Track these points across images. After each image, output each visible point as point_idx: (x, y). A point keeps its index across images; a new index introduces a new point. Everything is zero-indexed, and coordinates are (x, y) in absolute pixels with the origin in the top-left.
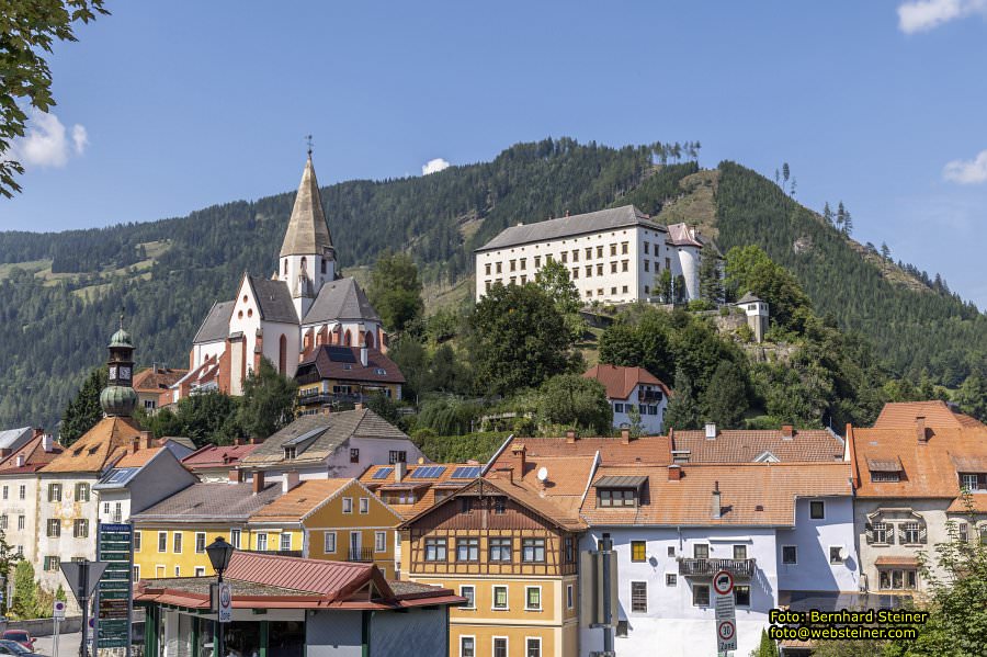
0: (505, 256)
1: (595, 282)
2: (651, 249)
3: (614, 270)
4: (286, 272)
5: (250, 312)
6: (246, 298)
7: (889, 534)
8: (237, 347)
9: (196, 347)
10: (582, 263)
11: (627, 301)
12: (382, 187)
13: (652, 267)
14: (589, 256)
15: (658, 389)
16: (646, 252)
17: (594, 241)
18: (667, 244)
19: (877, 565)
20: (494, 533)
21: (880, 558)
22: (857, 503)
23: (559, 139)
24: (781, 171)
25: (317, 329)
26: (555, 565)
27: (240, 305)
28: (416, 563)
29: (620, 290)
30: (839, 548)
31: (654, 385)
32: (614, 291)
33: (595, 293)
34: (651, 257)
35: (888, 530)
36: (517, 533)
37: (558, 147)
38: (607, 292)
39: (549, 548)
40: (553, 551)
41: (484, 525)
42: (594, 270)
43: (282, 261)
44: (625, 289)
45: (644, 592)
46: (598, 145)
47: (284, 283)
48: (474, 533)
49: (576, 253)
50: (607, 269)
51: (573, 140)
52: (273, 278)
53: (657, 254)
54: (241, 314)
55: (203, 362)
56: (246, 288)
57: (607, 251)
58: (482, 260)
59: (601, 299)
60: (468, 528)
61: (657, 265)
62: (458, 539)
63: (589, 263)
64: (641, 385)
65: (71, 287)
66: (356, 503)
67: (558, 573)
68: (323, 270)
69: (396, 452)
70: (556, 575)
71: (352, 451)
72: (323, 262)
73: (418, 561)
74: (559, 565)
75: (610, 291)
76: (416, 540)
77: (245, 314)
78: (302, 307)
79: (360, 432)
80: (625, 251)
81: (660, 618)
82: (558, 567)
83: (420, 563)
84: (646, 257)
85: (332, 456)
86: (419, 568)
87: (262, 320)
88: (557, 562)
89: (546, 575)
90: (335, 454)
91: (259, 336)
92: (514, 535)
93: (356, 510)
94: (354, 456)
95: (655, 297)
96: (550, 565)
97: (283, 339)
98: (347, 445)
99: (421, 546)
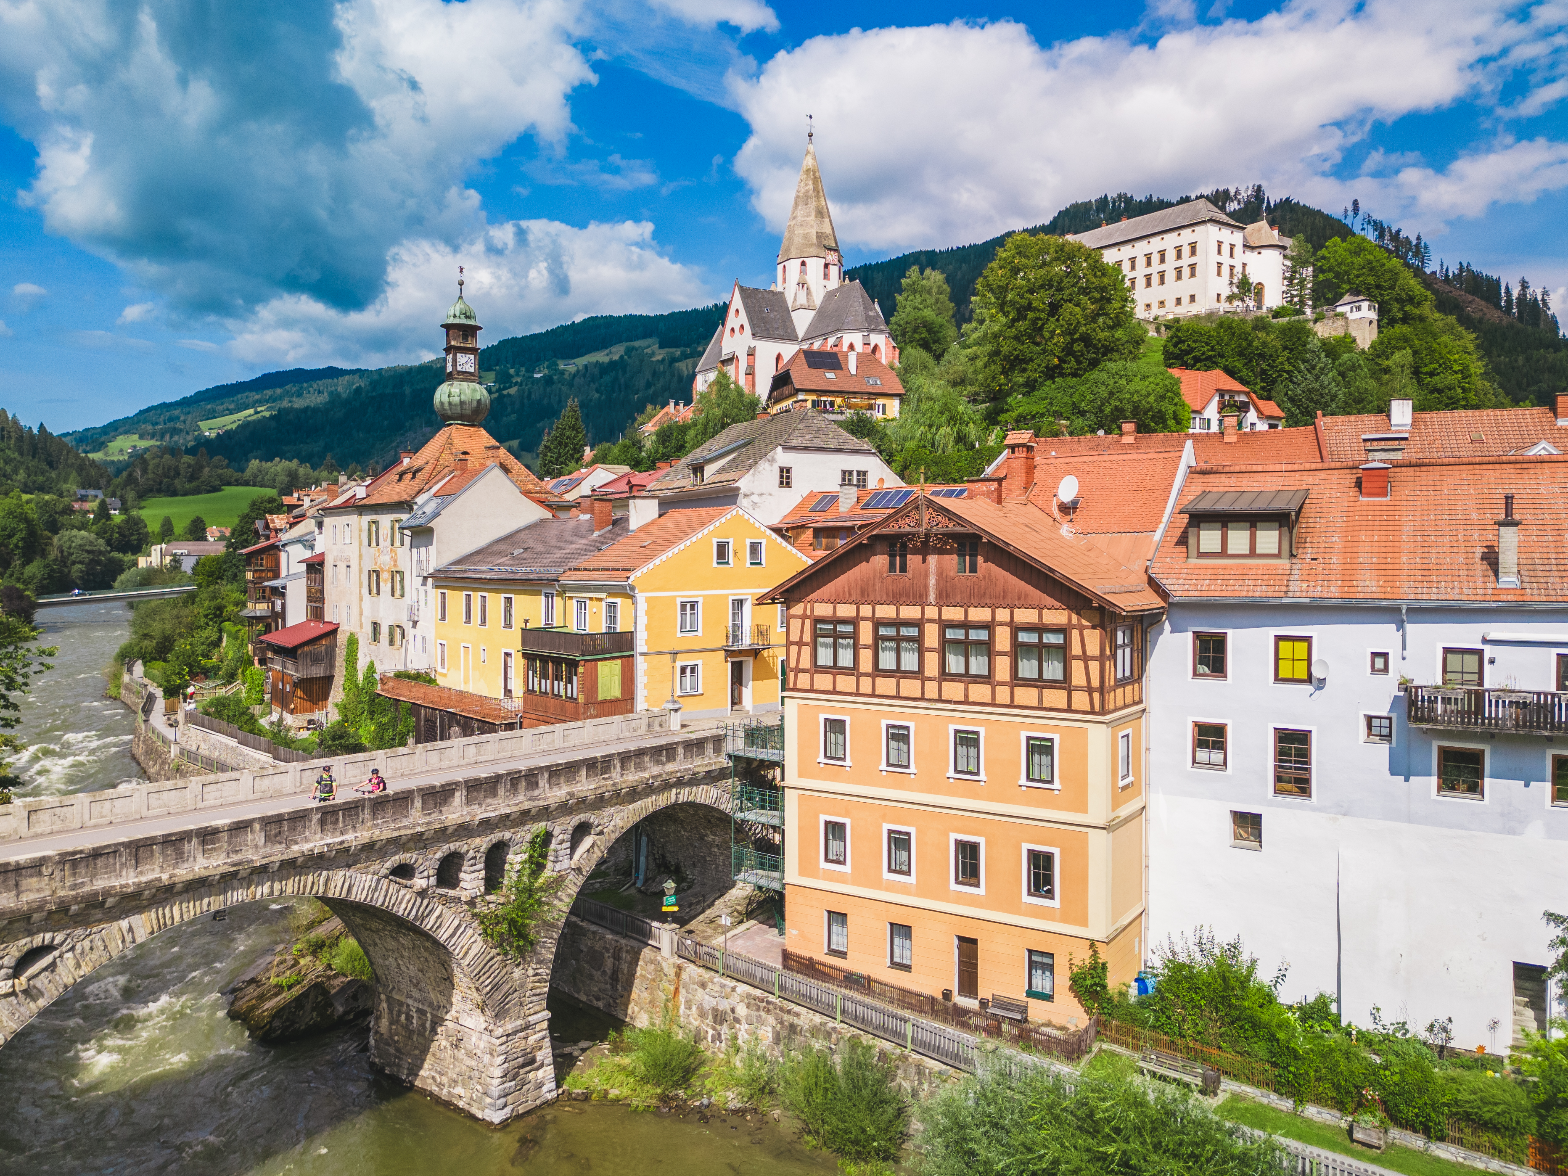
1: (1156, 293)
2: (1226, 249)
3: (1179, 276)
4: (784, 281)
5: (742, 328)
6: (736, 311)
8: (730, 370)
9: (698, 377)
10: (1141, 270)
11: (1194, 313)
13: (1225, 270)
14: (1149, 263)
15: (1243, 398)
16: (1219, 252)
17: (1156, 244)
18: (1244, 244)
20: (953, 614)
23: (1115, 196)
24: (1350, 208)
26: (1090, 690)
27: (733, 321)
28: (798, 670)
29: (1185, 300)
31: (1239, 393)
32: (1179, 301)
33: (1155, 306)
34: (1225, 259)
36: (1003, 615)
37: (1114, 202)
38: (1170, 303)
39: (1076, 650)
40: (1085, 658)
41: (932, 597)
42: (1155, 280)
44: (1192, 298)
45: (1304, 755)
46: (1154, 199)
47: (783, 293)
48: (910, 612)
49: (1133, 260)
50: (1170, 276)
52: (771, 289)
53: (1232, 255)
54: (733, 329)
56: (737, 300)
57: (1171, 255)
59: (1161, 312)
60: (896, 599)
61: (1232, 268)
62: (878, 624)
63: (1149, 270)
64: (1222, 393)
65: (674, 360)
66: (739, 547)
67: (1097, 709)
68: (826, 276)
69: (850, 472)
70: (1093, 712)
71: (782, 470)
72: (826, 266)
73: (801, 666)
74: (1102, 690)
75: (1174, 301)
76: (796, 624)
77: (737, 329)
78: (802, 321)
79: (794, 442)
80: (1193, 253)
81: (1345, 815)
82: (1096, 696)
83: (803, 671)
84: (1220, 259)
85: (748, 477)
86: (804, 680)
87: (753, 335)
88: (1095, 683)
89: (1069, 710)
90: (753, 475)
91: (751, 353)
92: (998, 618)
93: (740, 558)
94: (785, 477)
95: (1227, 305)
96: (1079, 689)
97: (779, 357)
98: (772, 461)
99: (807, 638)
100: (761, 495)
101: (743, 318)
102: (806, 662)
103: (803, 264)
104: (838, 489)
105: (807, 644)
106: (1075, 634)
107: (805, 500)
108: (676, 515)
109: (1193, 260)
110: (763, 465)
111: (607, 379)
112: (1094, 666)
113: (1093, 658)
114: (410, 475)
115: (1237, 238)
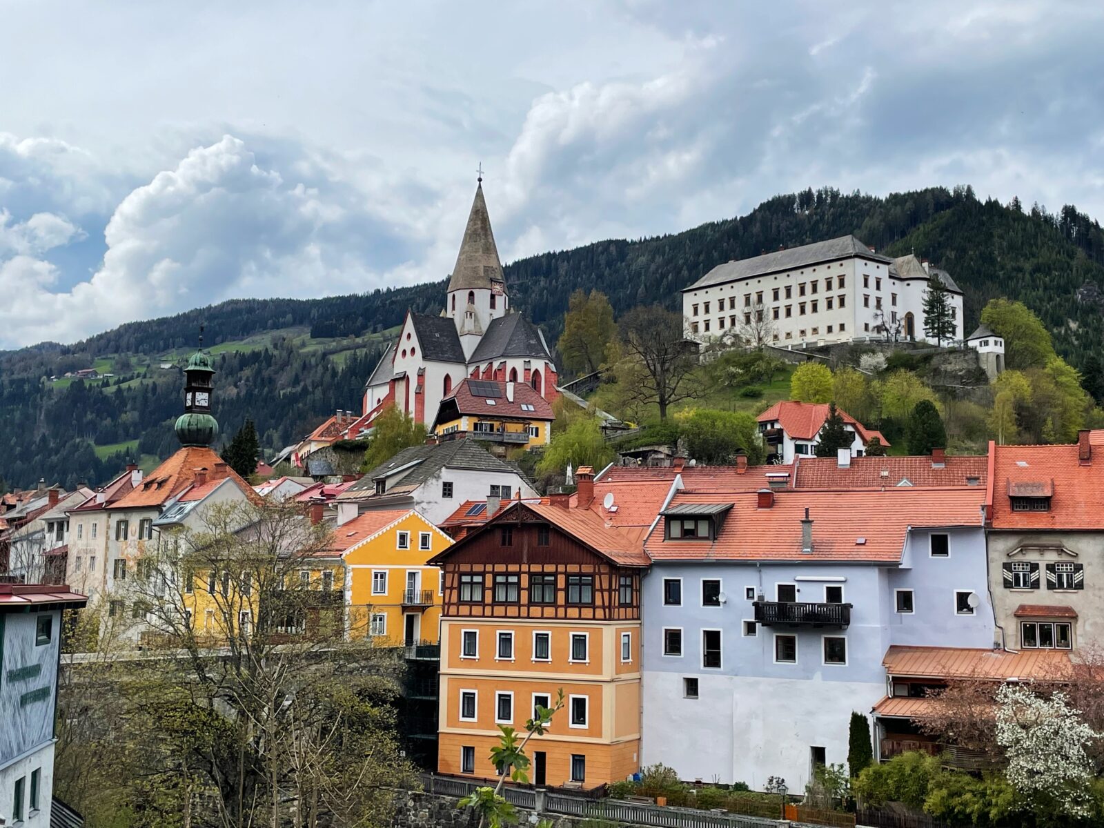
0: (714, 296)
1: (809, 320)
2: (872, 283)
3: (830, 306)
4: (454, 308)
5: (413, 350)
6: (409, 336)
7: (1034, 576)
8: (400, 389)
9: (369, 391)
10: (795, 300)
11: (844, 340)
12: (637, 246)
13: (872, 301)
14: (802, 292)
16: (866, 285)
17: (808, 276)
18: (890, 277)
19: (1017, 616)
20: (536, 568)
21: (1022, 608)
22: (991, 538)
25: (483, 367)
26: (604, 608)
27: (405, 344)
28: (450, 604)
29: (836, 328)
30: (969, 594)
32: (830, 329)
33: (809, 332)
34: (872, 291)
35: (1032, 571)
36: (561, 568)
38: (823, 330)
39: (598, 586)
40: (602, 591)
41: (525, 559)
42: (809, 308)
43: (450, 297)
44: (842, 327)
45: (718, 643)
47: (452, 319)
48: (513, 568)
49: (788, 289)
50: (822, 305)
51: (835, 190)
52: (441, 315)
53: (878, 288)
54: (404, 352)
55: (375, 405)
56: (409, 326)
57: (822, 286)
58: (689, 300)
59: (814, 339)
60: (506, 561)
61: (879, 300)
62: (496, 575)
63: (803, 299)
66: (414, 538)
67: (607, 617)
68: (493, 306)
69: (498, 487)
70: (605, 619)
71: (445, 484)
72: (493, 297)
73: (452, 602)
74: (609, 607)
75: (826, 329)
76: (449, 577)
77: (408, 352)
78: (469, 345)
79: (455, 464)
80: (842, 284)
81: (736, 675)
82: (607, 610)
83: (453, 604)
84: (866, 291)
85: (420, 490)
86: (453, 610)
87: (423, 357)
88: (607, 603)
89: (594, 619)
90: (423, 488)
91: (421, 375)
92: (559, 570)
93: (414, 545)
94: (448, 490)
95: (875, 335)
96: (598, 607)
97: (447, 379)
98: (438, 477)
99: (455, 585)
100: (430, 503)
101: (414, 343)
102: (454, 599)
103: (471, 294)
104: (486, 499)
105: (455, 588)
106: (597, 577)
107: (462, 507)
108: (371, 515)
109: (842, 292)
110: (432, 481)
111: (247, 372)
112: (606, 594)
113: (606, 590)
114: (155, 485)
115: (883, 271)
